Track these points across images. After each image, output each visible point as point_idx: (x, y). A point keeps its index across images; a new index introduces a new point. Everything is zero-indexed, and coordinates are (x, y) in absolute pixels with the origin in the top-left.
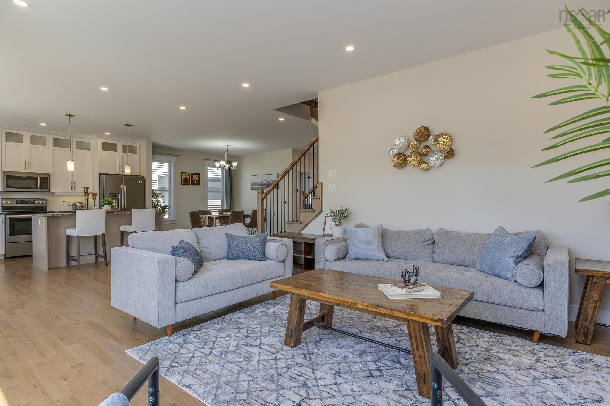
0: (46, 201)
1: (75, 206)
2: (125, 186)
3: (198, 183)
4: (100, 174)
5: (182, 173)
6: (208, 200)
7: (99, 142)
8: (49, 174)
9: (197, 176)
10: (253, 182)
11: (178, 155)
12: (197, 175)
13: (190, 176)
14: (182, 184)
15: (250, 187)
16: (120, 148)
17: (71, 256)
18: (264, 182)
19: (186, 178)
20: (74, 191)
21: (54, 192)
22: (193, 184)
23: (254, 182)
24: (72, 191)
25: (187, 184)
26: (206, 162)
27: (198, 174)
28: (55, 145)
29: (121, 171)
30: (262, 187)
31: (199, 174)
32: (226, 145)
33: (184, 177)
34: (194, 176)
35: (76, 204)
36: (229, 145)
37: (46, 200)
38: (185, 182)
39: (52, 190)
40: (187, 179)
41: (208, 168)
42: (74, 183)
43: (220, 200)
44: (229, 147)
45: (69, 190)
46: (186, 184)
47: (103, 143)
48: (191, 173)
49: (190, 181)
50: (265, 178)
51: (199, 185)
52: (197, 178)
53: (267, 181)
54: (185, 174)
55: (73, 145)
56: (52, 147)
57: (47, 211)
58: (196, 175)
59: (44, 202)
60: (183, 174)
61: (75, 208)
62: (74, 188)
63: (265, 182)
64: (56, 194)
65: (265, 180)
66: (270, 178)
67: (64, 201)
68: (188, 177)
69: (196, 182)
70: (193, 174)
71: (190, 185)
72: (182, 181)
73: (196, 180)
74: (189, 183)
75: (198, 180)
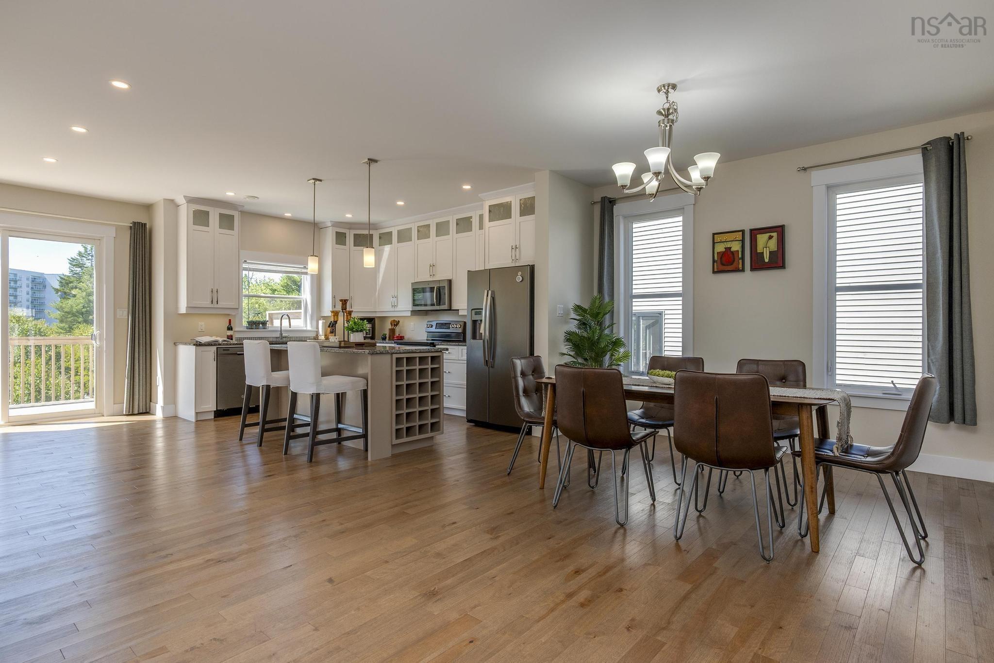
3: (778, 261)
5: (714, 234)
9: (770, 237)
12: (775, 234)
13: (743, 241)
14: (714, 272)
16: (516, 210)
19: (728, 249)
22: (758, 264)
25: (730, 268)
26: (819, 178)
27: (781, 229)
31: (785, 226)
33: (720, 248)
34: (762, 239)
38: (724, 264)
40: (733, 253)
46: (727, 268)
47: (491, 207)
48: (752, 230)
49: (743, 258)
51: (784, 266)
52: (773, 245)
54: (725, 237)
58: (767, 235)
60: (718, 239)
68: (736, 247)
69: (767, 260)
70: (755, 232)
71: (743, 270)
72: (714, 261)
73: (770, 252)
74: (740, 266)
75: (776, 250)
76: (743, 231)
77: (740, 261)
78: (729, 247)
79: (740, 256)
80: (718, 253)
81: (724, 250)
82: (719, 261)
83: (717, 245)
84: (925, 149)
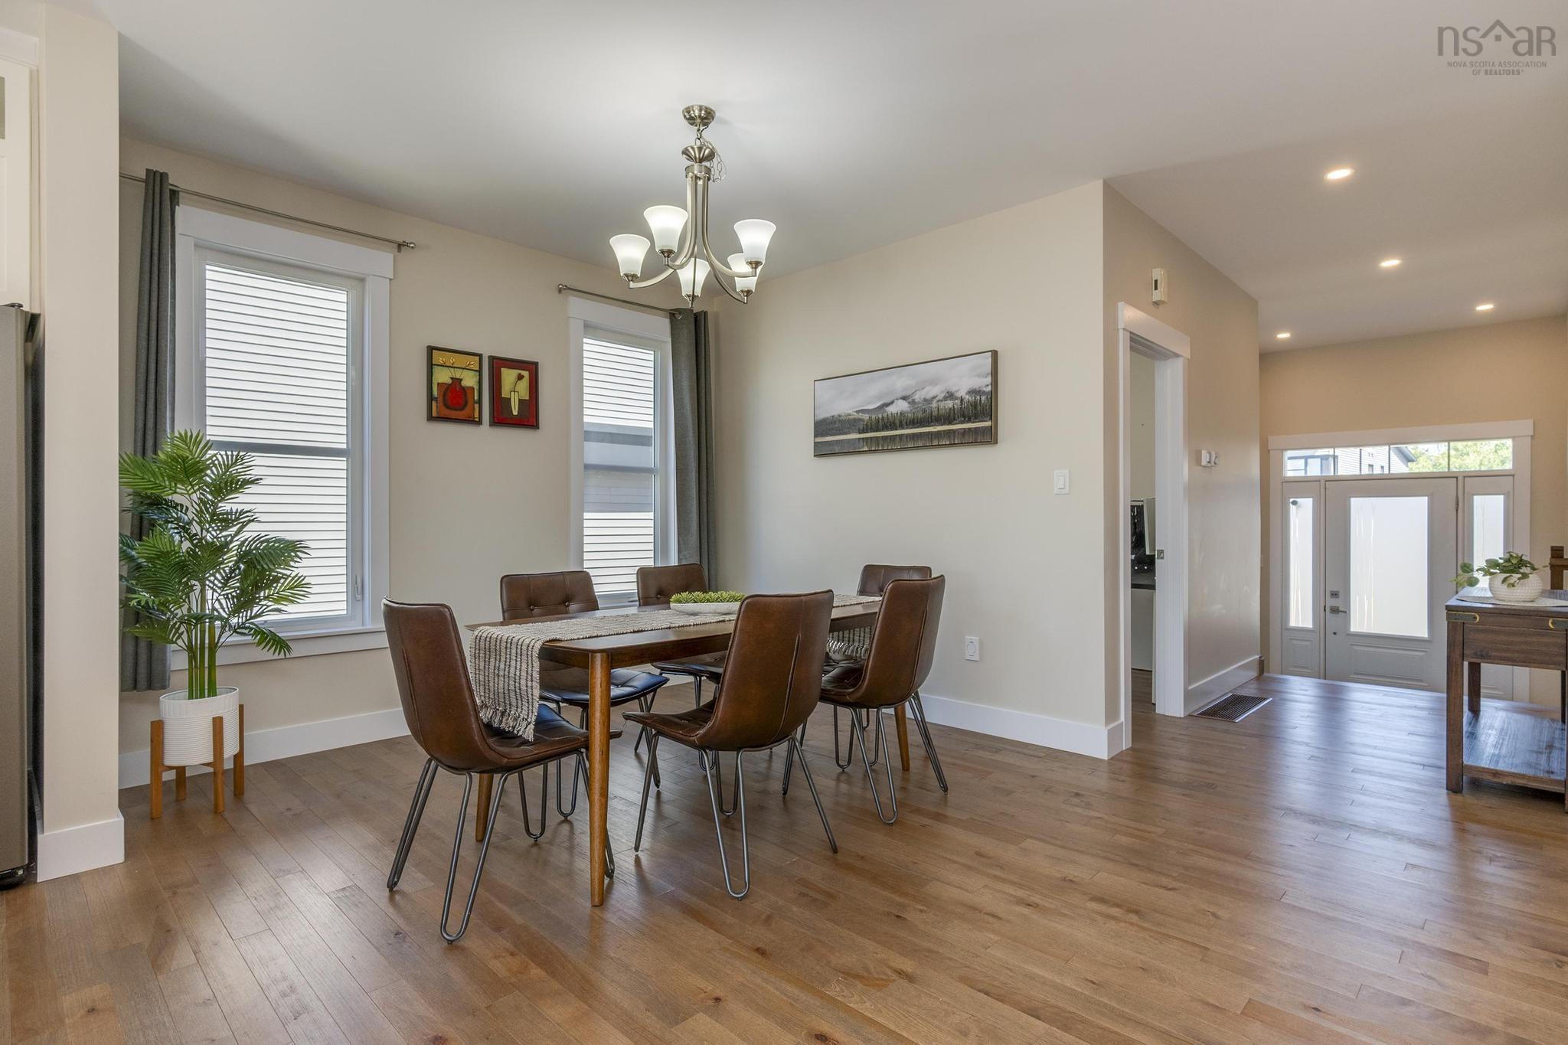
3: (528, 418)
5: (431, 350)
6: (586, 515)
9: (520, 377)
10: (824, 414)
11: (406, 244)
12: (525, 374)
13: (480, 371)
14: (431, 418)
15: (808, 438)
18: (892, 409)
19: (457, 381)
22: (502, 418)
23: (828, 415)
25: (461, 415)
26: (579, 308)
27: (532, 368)
30: (885, 438)
31: (536, 364)
33: (443, 376)
34: (508, 376)
38: (447, 407)
40: (464, 390)
41: (585, 340)
43: (651, 515)
46: (454, 414)
48: (492, 359)
49: (480, 402)
50: (901, 382)
51: (537, 428)
52: (523, 388)
53: (913, 402)
54: (452, 359)
58: (514, 373)
60: (438, 358)
63: (901, 407)
65: (904, 398)
66: (933, 382)
68: (469, 380)
69: (515, 413)
70: (498, 364)
71: (480, 423)
72: (431, 398)
73: (519, 400)
74: (476, 415)
75: (528, 398)
76: (480, 356)
77: (477, 406)
78: (458, 377)
79: (476, 398)
80: (438, 384)
81: (450, 381)
82: (441, 399)
83: (436, 370)
84: (672, 315)
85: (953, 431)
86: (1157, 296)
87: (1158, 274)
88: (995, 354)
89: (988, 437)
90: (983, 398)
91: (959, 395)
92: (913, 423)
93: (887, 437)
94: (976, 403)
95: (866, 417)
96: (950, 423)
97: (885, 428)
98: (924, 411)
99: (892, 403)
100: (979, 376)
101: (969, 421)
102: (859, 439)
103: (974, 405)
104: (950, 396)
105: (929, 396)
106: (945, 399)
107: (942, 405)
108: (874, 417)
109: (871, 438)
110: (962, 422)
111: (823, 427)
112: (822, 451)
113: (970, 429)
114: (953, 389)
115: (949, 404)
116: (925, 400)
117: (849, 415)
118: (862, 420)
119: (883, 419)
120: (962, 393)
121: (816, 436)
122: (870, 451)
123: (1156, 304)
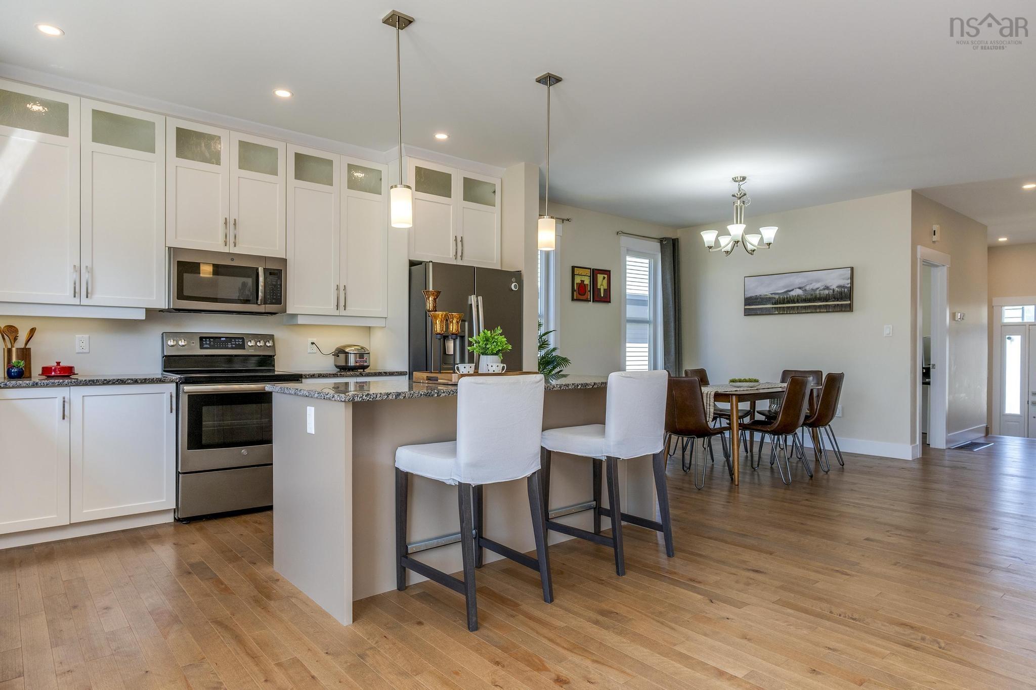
0: (273, 342)
1: (342, 356)
2: (480, 298)
3: (606, 299)
4: (412, 264)
5: (573, 268)
6: (628, 345)
7: (411, 165)
8: (284, 261)
9: (604, 278)
10: (749, 295)
11: (568, 220)
12: (606, 276)
13: (590, 276)
14: (573, 299)
15: (740, 306)
16: (457, 187)
17: (411, 548)
18: (793, 293)
19: (583, 281)
20: (343, 313)
21: (294, 316)
22: (598, 298)
23: (753, 295)
24: (337, 313)
26: (625, 241)
27: (607, 273)
28: (298, 176)
29: (459, 254)
31: (610, 271)
32: (735, 180)
33: (578, 280)
34: (600, 277)
35: (347, 350)
36: (744, 179)
37: (271, 337)
38: (579, 294)
39: (290, 311)
40: (585, 285)
41: (628, 258)
42: (342, 288)
43: (647, 345)
44: (745, 186)
45: (331, 308)
46: (582, 297)
47: (419, 170)
48: (594, 270)
49: (590, 291)
50: (798, 280)
51: (610, 302)
52: (605, 283)
53: (805, 290)
54: (580, 271)
55: (340, 174)
56: (293, 182)
57: (274, 370)
58: (602, 276)
59: (268, 344)
60: (577, 271)
61: (343, 364)
62: (342, 303)
63: (798, 292)
64: (301, 320)
65: (800, 288)
66: (817, 281)
67: (313, 343)
68: (587, 281)
69: (602, 296)
70: (595, 273)
71: (590, 301)
72: (573, 290)
73: (604, 289)
74: (588, 297)
75: (607, 288)
76: (590, 269)
77: (589, 293)
78: (583, 279)
79: (589, 289)
80: (576, 283)
81: (580, 282)
82: (577, 291)
83: (576, 276)
84: (661, 241)
85: (829, 305)
86: (935, 238)
87: (935, 227)
88: (852, 269)
89: (849, 308)
90: (846, 290)
91: (832, 288)
92: (805, 301)
93: (789, 307)
94: (841, 292)
95: (777, 297)
96: (827, 301)
97: (788, 302)
98: (812, 295)
99: (793, 290)
100: (844, 279)
101: (837, 301)
102: (773, 308)
103: (841, 293)
104: (827, 288)
105: (814, 288)
106: (824, 289)
107: (822, 292)
108: (781, 297)
109: (780, 307)
110: (834, 301)
111: (749, 301)
112: (748, 313)
113: (838, 305)
114: (829, 285)
115: (826, 292)
116: (812, 289)
117: (767, 295)
118: (775, 298)
119: (787, 298)
120: (834, 287)
121: (745, 305)
122: (779, 314)
123: (934, 242)
